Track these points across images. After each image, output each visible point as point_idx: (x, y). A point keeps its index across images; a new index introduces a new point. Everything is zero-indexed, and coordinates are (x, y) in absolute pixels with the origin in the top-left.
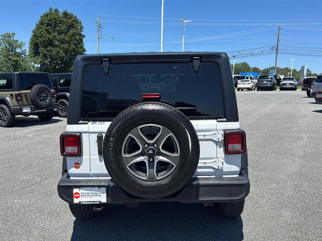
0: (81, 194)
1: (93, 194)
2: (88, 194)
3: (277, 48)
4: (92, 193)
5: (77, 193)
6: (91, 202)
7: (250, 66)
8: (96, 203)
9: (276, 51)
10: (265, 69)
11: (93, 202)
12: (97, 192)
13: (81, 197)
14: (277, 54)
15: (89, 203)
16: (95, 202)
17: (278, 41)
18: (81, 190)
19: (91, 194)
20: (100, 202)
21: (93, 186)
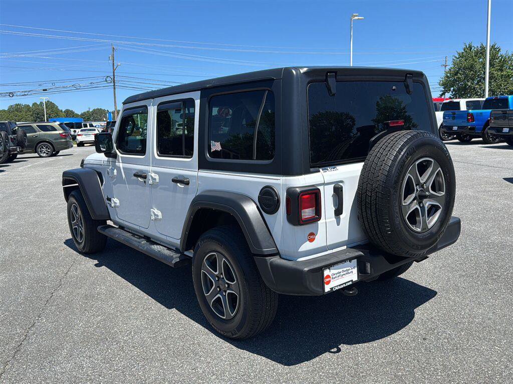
0: (331, 277)
1: (344, 273)
2: (338, 275)
3: (114, 79)
4: (344, 271)
5: (328, 276)
6: (343, 284)
7: (60, 108)
8: (348, 284)
9: (113, 84)
10: (85, 113)
11: (345, 283)
12: (348, 268)
13: (332, 280)
14: (114, 88)
15: (342, 286)
16: (347, 282)
17: (113, 69)
18: (331, 271)
19: (342, 274)
20: (352, 281)
21: (344, 261)
